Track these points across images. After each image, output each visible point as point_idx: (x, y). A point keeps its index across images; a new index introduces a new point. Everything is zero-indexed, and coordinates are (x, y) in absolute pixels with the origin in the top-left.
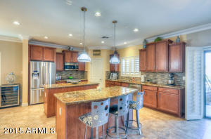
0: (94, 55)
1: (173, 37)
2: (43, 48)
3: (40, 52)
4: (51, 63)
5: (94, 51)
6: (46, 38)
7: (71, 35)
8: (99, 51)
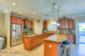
0: (37, 22)
1: (70, 17)
2: (17, 17)
3: (15, 19)
4: (20, 25)
5: (37, 20)
6: (20, 13)
7: (34, 13)
8: (39, 20)
